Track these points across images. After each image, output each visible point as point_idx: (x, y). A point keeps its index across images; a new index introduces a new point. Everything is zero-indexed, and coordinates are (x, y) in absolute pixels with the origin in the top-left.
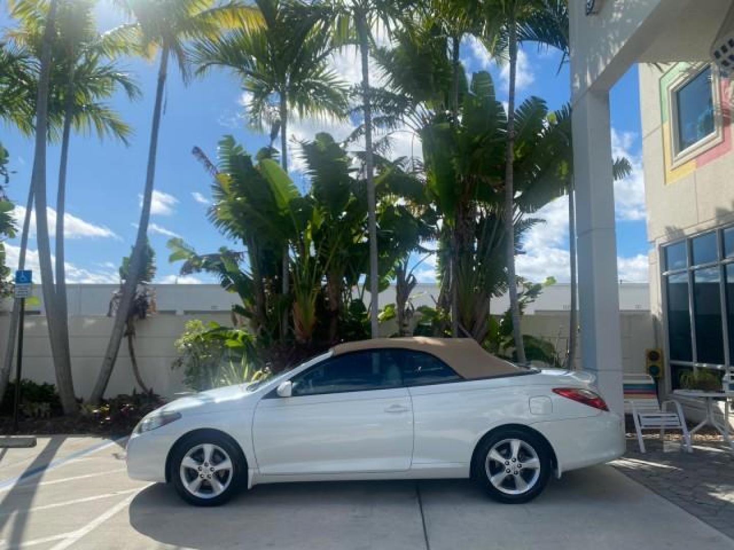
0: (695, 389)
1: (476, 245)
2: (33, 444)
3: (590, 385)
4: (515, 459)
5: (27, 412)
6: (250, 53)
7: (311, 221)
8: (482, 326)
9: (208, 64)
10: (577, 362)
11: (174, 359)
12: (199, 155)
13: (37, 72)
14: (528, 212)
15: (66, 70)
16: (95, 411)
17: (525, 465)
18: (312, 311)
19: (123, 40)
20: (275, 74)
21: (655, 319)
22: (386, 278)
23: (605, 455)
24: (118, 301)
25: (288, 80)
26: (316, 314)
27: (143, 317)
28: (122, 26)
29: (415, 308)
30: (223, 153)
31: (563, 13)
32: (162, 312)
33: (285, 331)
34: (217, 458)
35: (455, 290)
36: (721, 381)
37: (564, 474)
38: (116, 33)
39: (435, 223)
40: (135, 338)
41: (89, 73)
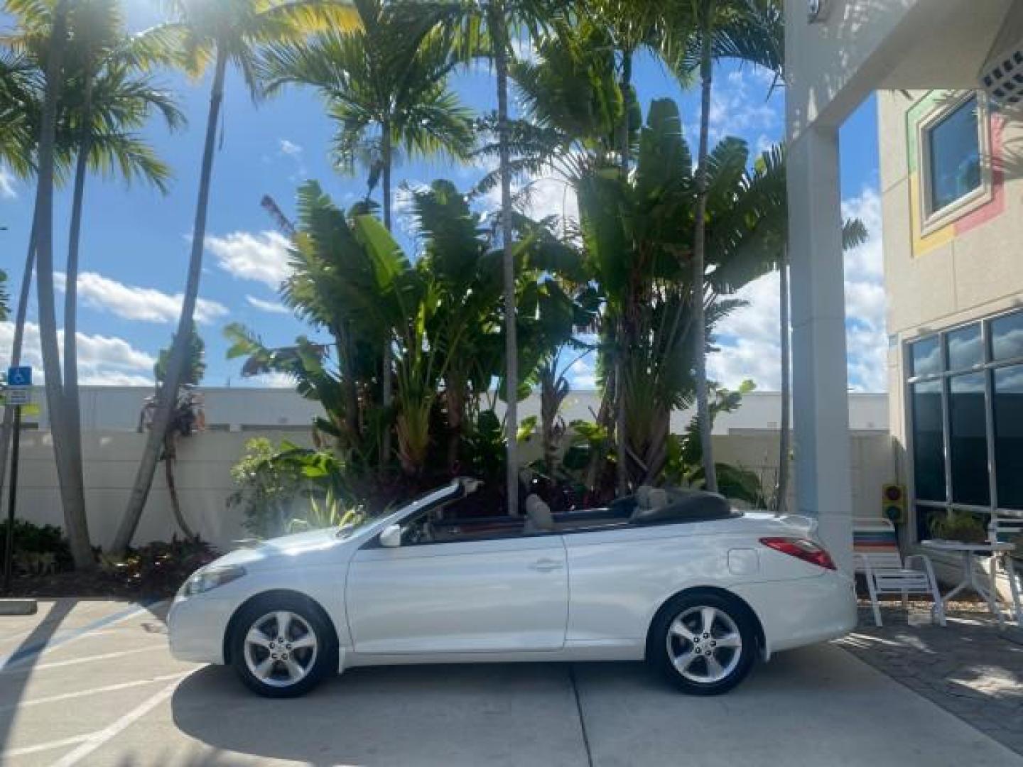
0: (951, 539)
1: (651, 338)
2: (33, 611)
3: (810, 533)
4: (707, 634)
5: (23, 565)
6: (341, 66)
7: (425, 301)
8: (660, 450)
9: (280, 81)
10: (789, 501)
11: (229, 494)
12: (271, 207)
13: (38, 87)
14: (724, 293)
15: (81, 86)
16: (120, 565)
17: (721, 642)
18: (425, 427)
19: (162, 46)
20: (376, 97)
21: (896, 443)
22: (526, 382)
23: (829, 629)
24: (152, 410)
25: (393, 106)
26: (429, 432)
27: (186, 432)
28: (160, 26)
29: (567, 424)
30: (304, 204)
31: (775, 19)
32: (214, 428)
33: (387, 455)
34: (296, 631)
35: (622, 401)
36: (986, 530)
37: (774, 655)
38: (152, 35)
39: (596, 309)
40: (176, 462)
41: (113, 91)
